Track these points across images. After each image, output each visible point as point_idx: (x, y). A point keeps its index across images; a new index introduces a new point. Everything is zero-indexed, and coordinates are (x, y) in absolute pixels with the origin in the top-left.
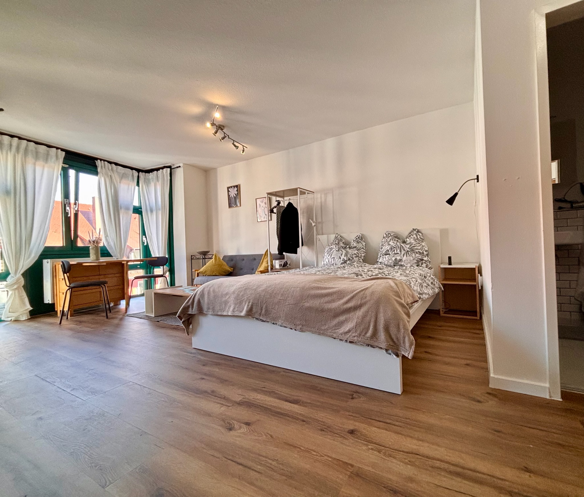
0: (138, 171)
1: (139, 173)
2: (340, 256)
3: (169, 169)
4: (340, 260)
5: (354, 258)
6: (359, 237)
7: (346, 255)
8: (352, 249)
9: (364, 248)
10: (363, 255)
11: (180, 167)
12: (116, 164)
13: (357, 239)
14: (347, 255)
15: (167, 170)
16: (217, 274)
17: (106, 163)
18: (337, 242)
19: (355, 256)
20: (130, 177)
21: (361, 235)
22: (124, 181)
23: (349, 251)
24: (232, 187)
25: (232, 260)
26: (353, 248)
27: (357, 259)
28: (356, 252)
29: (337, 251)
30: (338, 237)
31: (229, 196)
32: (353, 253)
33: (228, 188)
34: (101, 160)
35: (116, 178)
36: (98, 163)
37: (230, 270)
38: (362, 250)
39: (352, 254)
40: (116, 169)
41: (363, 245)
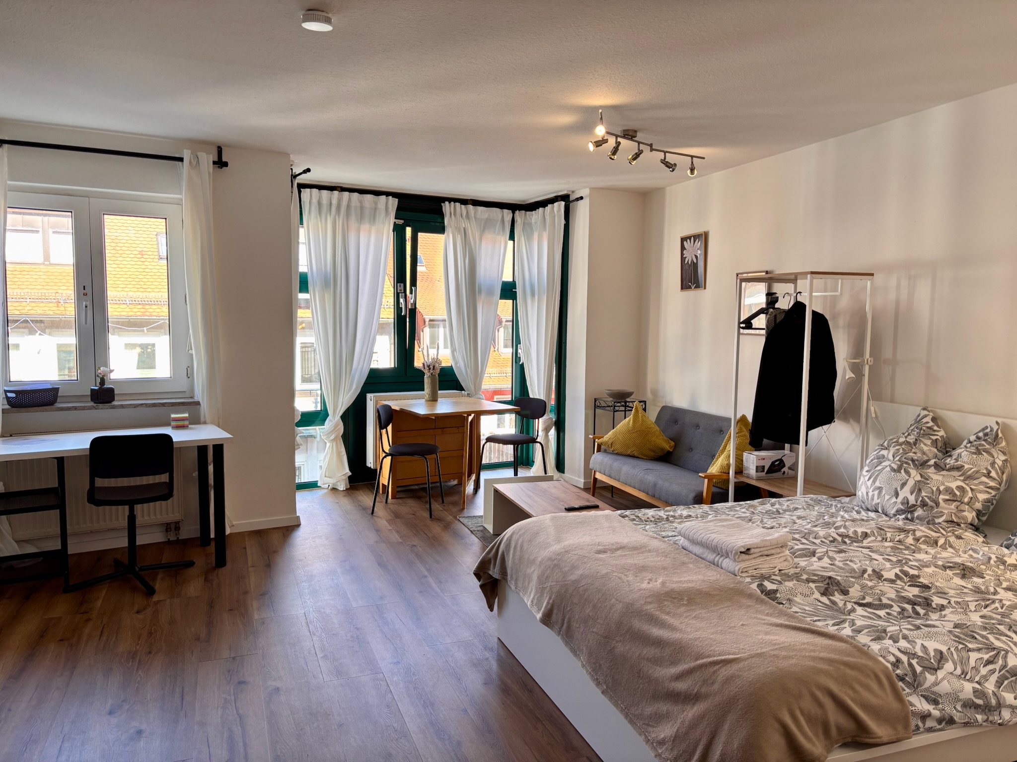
0: (514, 207)
1: (513, 213)
2: (896, 489)
3: (563, 203)
4: (894, 499)
5: (942, 503)
6: (986, 435)
7: (917, 489)
8: (944, 473)
9: (993, 474)
10: (982, 497)
11: (582, 198)
12: (476, 203)
13: (979, 438)
14: (920, 490)
15: (559, 206)
16: (636, 454)
17: (458, 204)
18: (911, 439)
19: (947, 497)
20: (498, 224)
21: (995, 427)
22: (488, 236)
23: (932, 476)
24: (690, 238)
25: (676, 422)
26: (949, 470)
27: (953, 507)
28: (953, 485)
29: (893, 470)
30: (924, 420)
31: (683, 259)
32: (942, 488)
33: (683, 240)
34: (450, 200)
35: (473, 230)
36: (447, 207)
37: (667, 446)
38: (984, 479)
39: (938, 489)
40: (475, 213)
41: (993, 464)
